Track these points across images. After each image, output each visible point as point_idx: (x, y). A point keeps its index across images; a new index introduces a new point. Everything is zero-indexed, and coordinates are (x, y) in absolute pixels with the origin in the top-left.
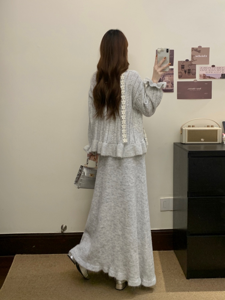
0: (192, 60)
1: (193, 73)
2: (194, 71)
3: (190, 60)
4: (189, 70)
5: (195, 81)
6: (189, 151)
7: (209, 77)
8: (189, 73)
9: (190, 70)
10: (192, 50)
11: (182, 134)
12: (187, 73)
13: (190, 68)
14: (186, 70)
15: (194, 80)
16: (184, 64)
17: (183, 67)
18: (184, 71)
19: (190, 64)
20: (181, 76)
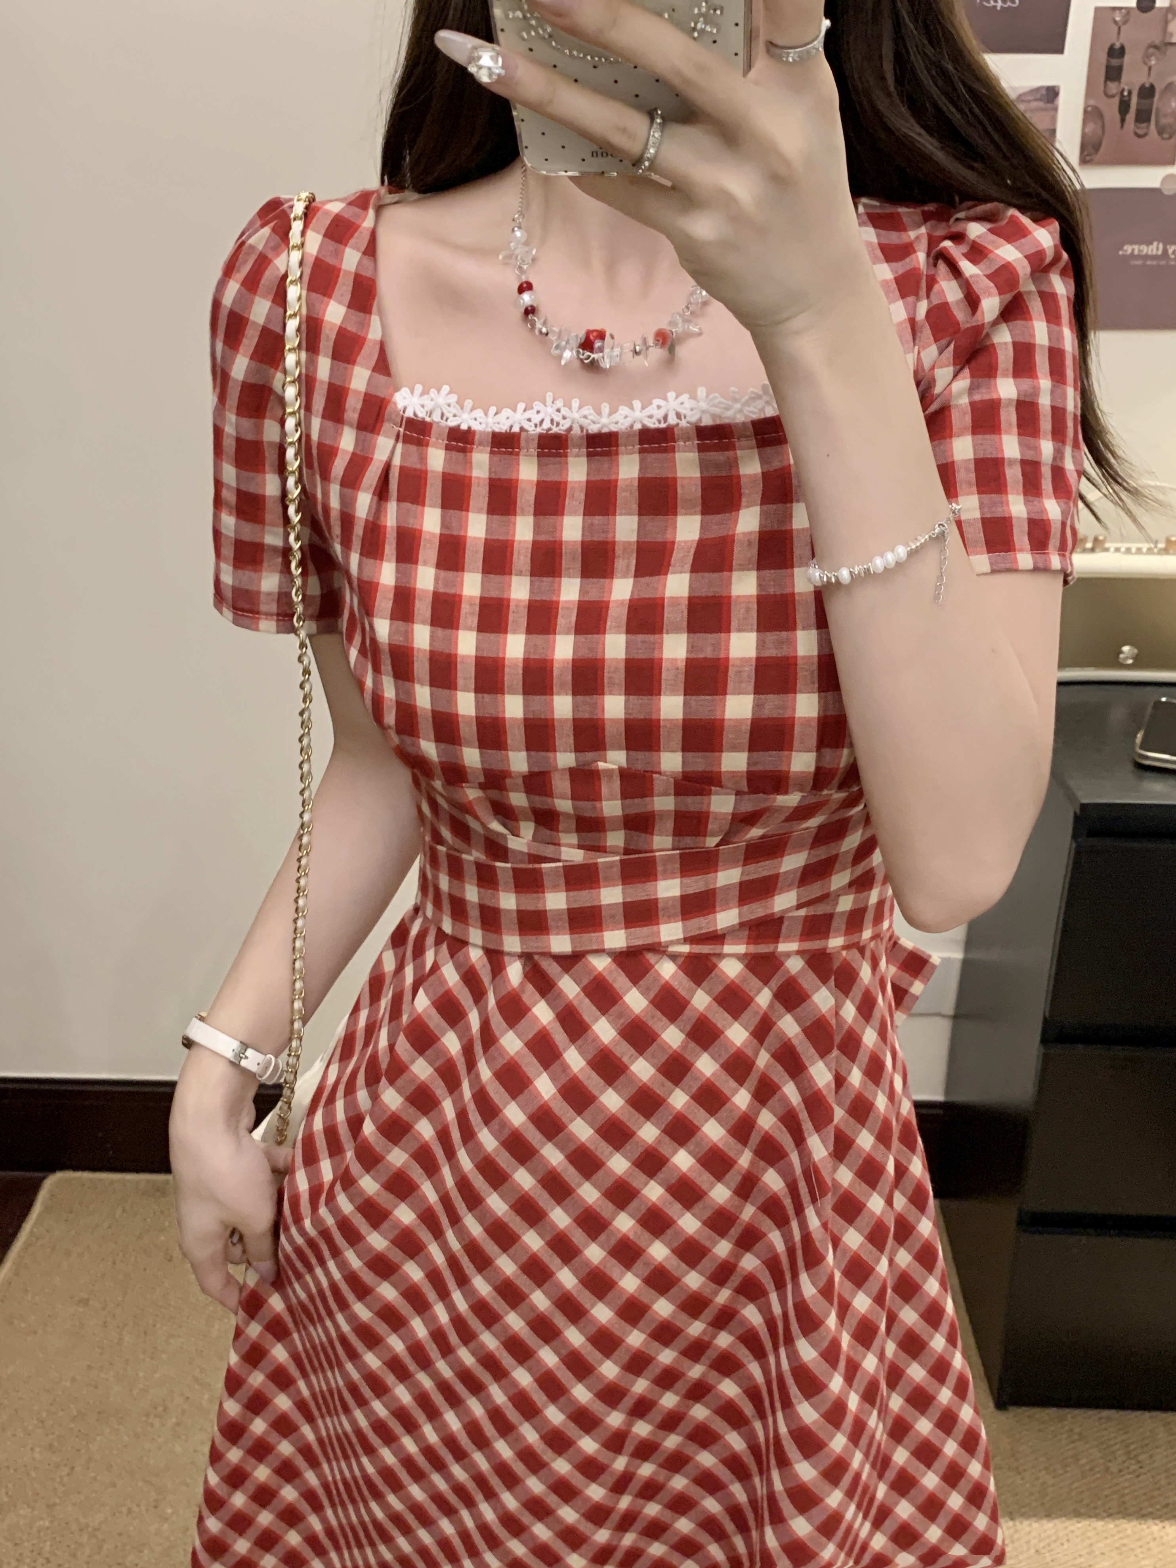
1: (1164, 121)
2: (1173, 104)
4: (1147, 92)
5: (1170, 191)
8: (1143, 116)
9: (1151, 90)
12: (1131, 116)
13: (1151, 80)
14: (1130, 93)
15: (1165, 182)
16: (1124, 40)
17: (1115, 62)
18: (1116, 100)
19: (1157, 42)
20: (1097, 147)
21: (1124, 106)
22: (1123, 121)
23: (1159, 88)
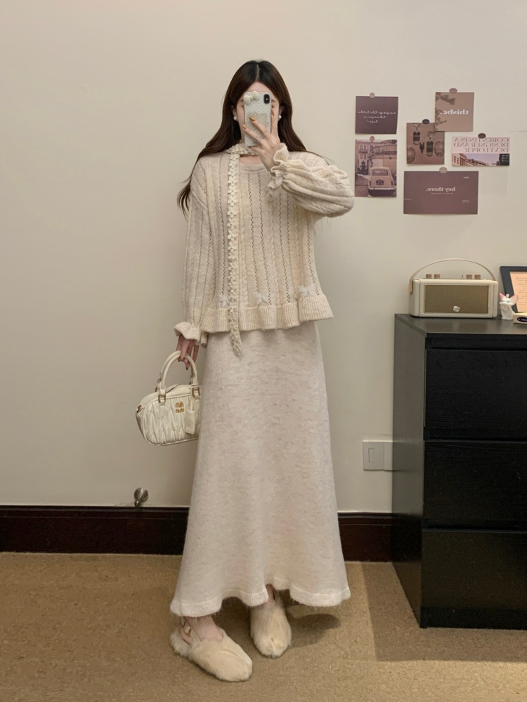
0: (437, 121)
1: (438, 151)
2: (441, 147)
3: (432, 120)
4: (430, 144)
5: (443, 172)
6: (428, 334)
7: (474, 162)
8: (430, 150)
9: (432, 143)
10: (437, 99)
11: (412, 293)
12: (425, 150)
13: (431, 140)
14: (424, 144)
15: (441, 169)
16: (419, 130)
17: (417, 136)
18: (419, 146)
19: (432, 131)
20: (413, 159)
21: (422, 148)
22: (422, 152)
23: (434, 142)
